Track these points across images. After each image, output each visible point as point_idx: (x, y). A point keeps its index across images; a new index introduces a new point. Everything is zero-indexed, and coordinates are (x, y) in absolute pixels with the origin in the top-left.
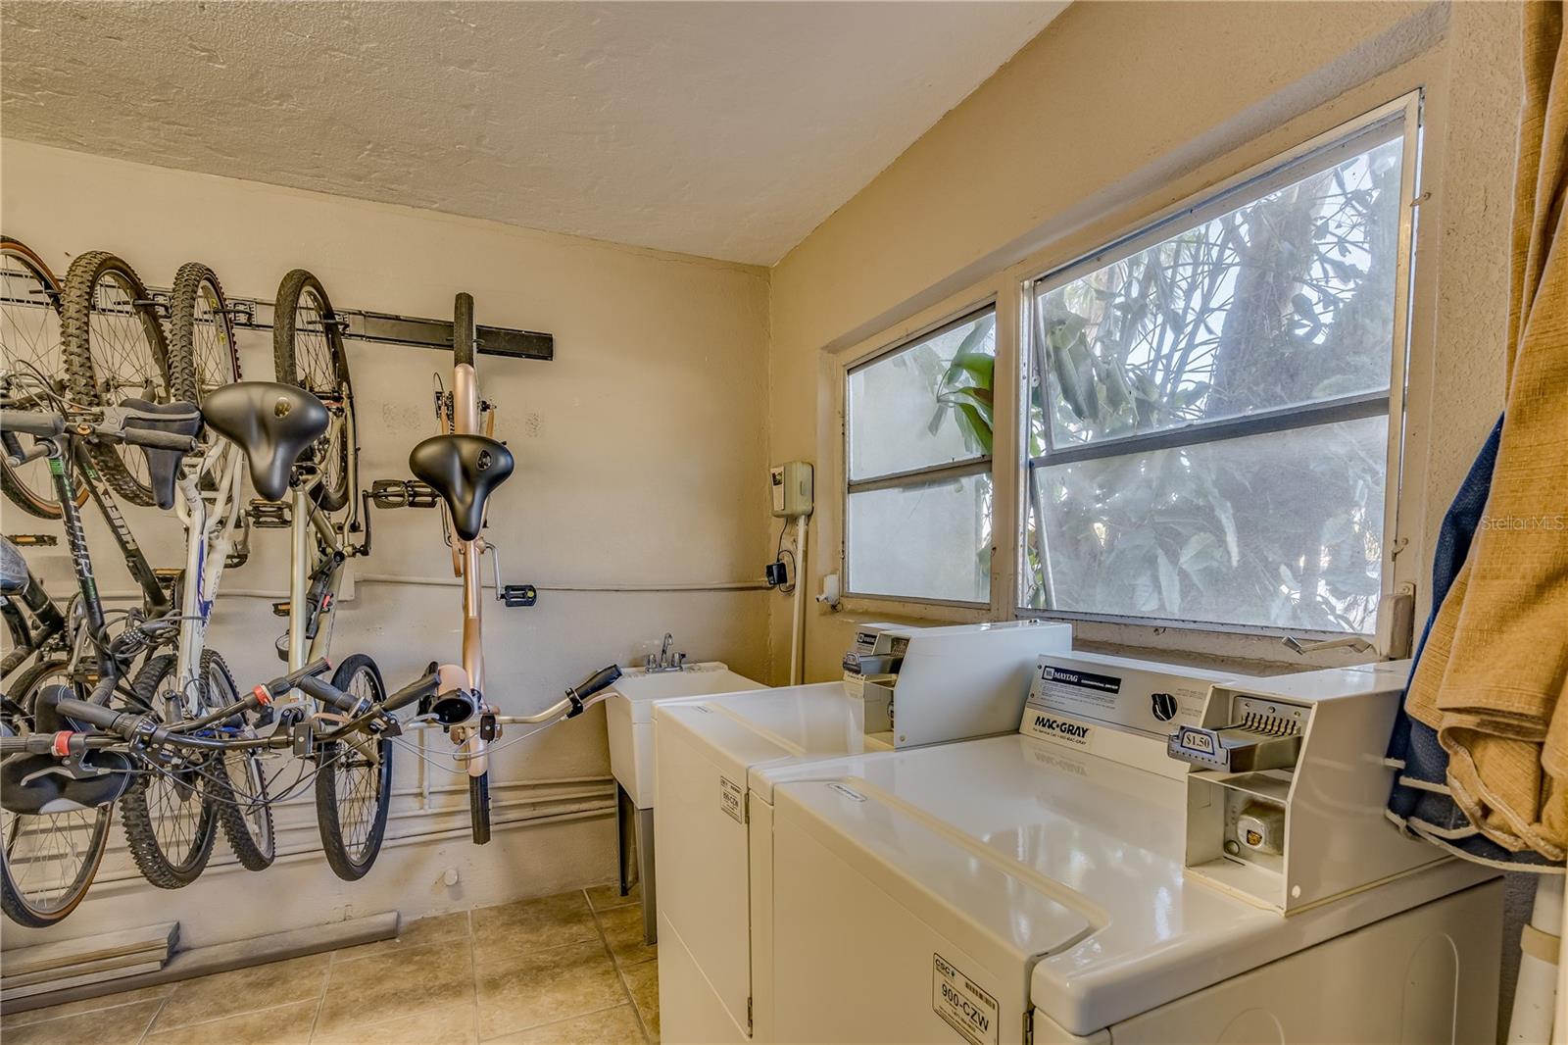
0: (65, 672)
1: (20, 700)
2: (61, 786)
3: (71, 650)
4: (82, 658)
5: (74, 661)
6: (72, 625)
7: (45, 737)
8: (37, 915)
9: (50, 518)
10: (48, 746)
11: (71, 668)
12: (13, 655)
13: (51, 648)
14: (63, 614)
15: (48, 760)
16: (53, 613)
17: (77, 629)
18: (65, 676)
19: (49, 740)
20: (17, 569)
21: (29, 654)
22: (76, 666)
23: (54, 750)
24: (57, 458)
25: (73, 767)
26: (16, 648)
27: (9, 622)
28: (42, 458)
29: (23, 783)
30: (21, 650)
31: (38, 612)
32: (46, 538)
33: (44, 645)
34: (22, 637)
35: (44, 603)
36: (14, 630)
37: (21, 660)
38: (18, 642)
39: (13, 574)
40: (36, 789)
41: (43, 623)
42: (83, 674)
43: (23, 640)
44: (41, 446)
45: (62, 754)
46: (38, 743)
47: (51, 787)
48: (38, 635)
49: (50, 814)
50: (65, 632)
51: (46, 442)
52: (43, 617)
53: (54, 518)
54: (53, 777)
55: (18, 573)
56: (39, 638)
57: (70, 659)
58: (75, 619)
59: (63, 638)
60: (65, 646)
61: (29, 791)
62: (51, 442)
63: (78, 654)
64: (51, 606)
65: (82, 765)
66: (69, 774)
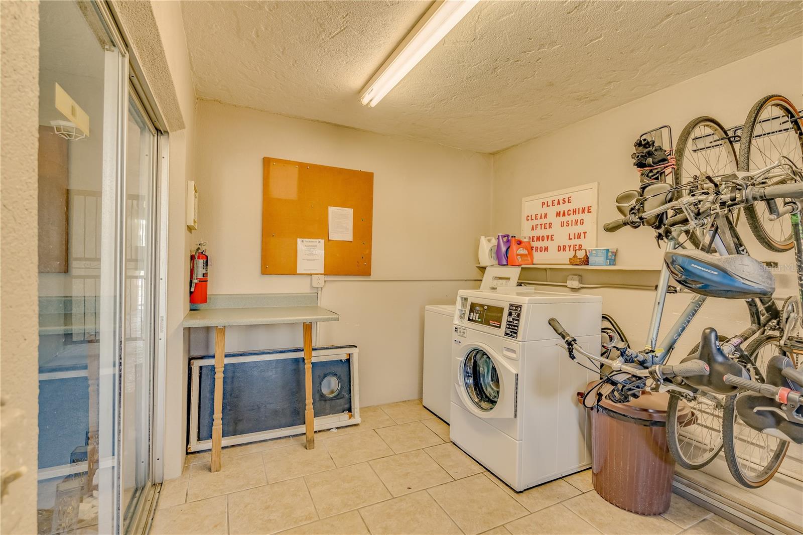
0: (777, 343)
1: (751, 355)
2: (778, 421)
3: (782, 331)
4: (789, 337)
5: (784, 338)
6: (785, 316)
7: (772, 388)
8: (746, 480)
9: (779, 251)
10: (774, 394)
11: (782, 342)
12: (750, 329)
13: (771, 328)
14: (780, 308)
15: (771, 401)
16: (774, 307)
17: (787, 319)
18: (776, 345)
19: (775, 390)
20: (770, 282)
21: (759, 330)
22: (785, 341)
23: (777, 398)
24: (797, 213)
25: (788, 412)
26: (752, 325)
27: (750, 310)
28: (787, 214)
29: (755, 410)
30: (755, 327)
31: (766, 306)
32: (772, 264)
33: (767, 325)
34: (756, 319)
35: (769, 301)
36: (752, 315)
37: (754, 333)
38: (753, 322)
39: (768, 285)
40: (761, 417)
41: (767, 312)
42: (790, 348)
43: (756, 321)
44: (789, 207)
45: (782, 402)
46: (768, 390)
47: (771, 420)
48: (764, 319)
49: (768, 435)
50: (780, 319)
51: (792, 204)
52: (768, 309)
53: (781, 252)
54: (773, 414)
55: (770, 285)
56: (765, 321)
57: (781, 337)
58: (788, 312)
59: (778, 324)
60: (780, 328)
61: (757, 416)
62: (794, 203)
63: (788, 334)
64: (773, 303)
65: (794, 413)
66: (784, 415)
